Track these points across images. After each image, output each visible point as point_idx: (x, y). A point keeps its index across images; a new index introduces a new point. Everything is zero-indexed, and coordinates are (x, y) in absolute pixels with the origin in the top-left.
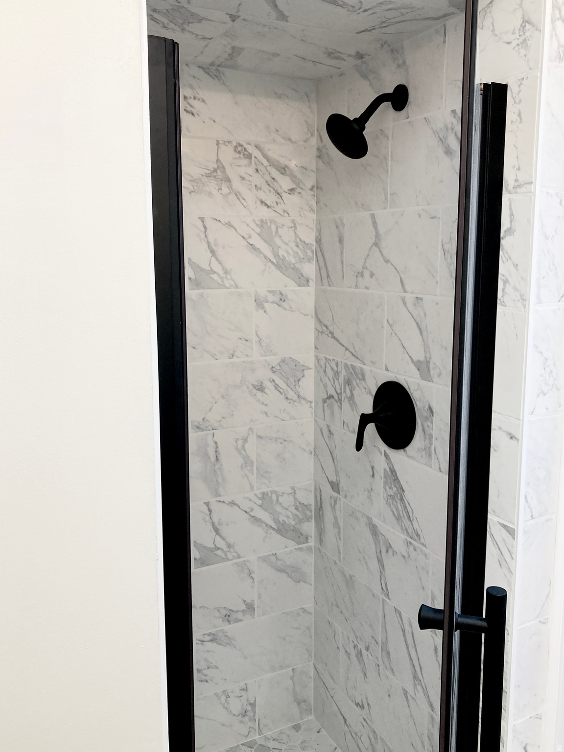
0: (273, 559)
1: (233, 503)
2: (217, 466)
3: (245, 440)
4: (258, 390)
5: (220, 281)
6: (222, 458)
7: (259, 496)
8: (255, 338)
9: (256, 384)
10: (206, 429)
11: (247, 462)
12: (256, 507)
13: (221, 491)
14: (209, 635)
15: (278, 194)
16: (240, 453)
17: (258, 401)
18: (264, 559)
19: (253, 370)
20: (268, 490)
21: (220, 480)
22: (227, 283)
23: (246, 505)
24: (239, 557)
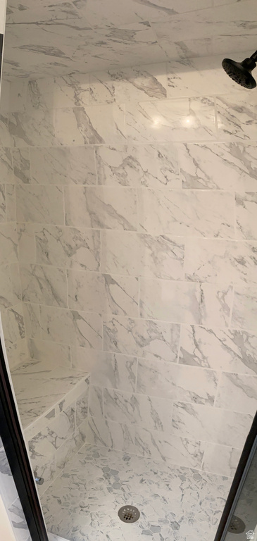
0: (234, 377)
1: (211, 331)
2: (201, 306)
3: (225, 293)
4: (239, 262)
6: (205, 300)
7: (232, 332)
8: (236, 225)
10: (195, 281)
11: (225, 307)
12: (227, 338)
13: (203, 321)
14: (182, 404)
16: (220, 301)
17: (239, 270)
18: (229, 376)
20: (241, 330)
21: (203, 314)
23: (222, 336)
24: (209, 367)
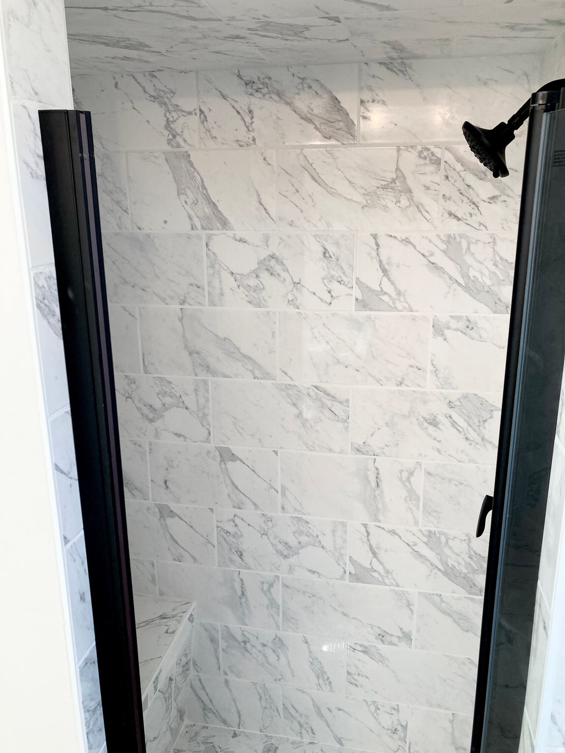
0: (437, 599)
1: (393, 532)
2: (377, 493)
3: (411, 474)
4: (430, 424)
5: (391, 303)
6: (384, 484)
7: (426, 533)
8: (430, 368)
9: (427, 417)
10: (367, 453)
11: (412, 496)
12: (418, 541)
13: (381, 517)
14: (361, 646)
15: (474, 204)
16: (404, 485)
17: (430, 435)
18: (427, 597)
19: (425, 402)
20: (436, 530)
21: (380, 506)
22: (399, 305)
23: (411, 539)
24: (398, 586)
